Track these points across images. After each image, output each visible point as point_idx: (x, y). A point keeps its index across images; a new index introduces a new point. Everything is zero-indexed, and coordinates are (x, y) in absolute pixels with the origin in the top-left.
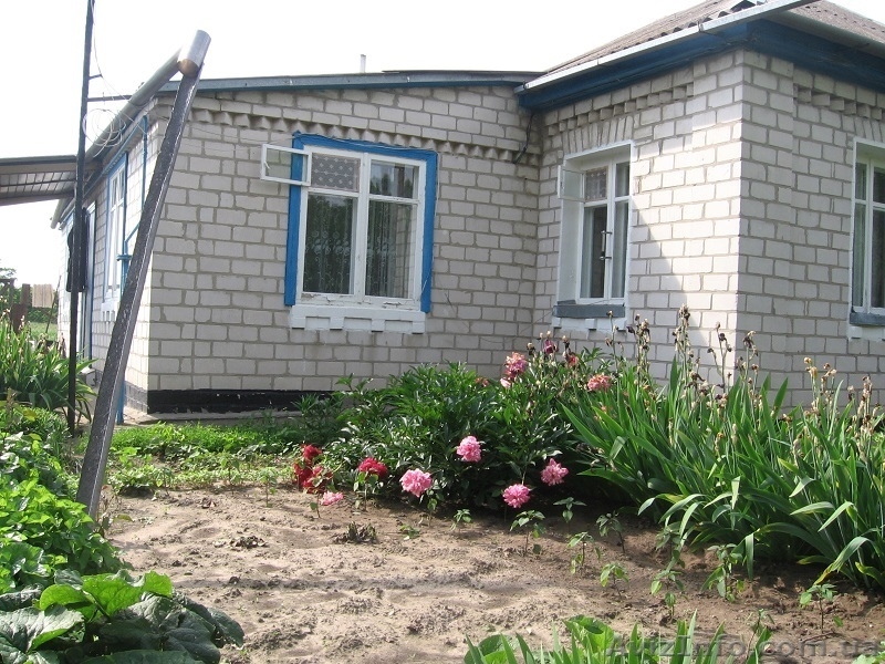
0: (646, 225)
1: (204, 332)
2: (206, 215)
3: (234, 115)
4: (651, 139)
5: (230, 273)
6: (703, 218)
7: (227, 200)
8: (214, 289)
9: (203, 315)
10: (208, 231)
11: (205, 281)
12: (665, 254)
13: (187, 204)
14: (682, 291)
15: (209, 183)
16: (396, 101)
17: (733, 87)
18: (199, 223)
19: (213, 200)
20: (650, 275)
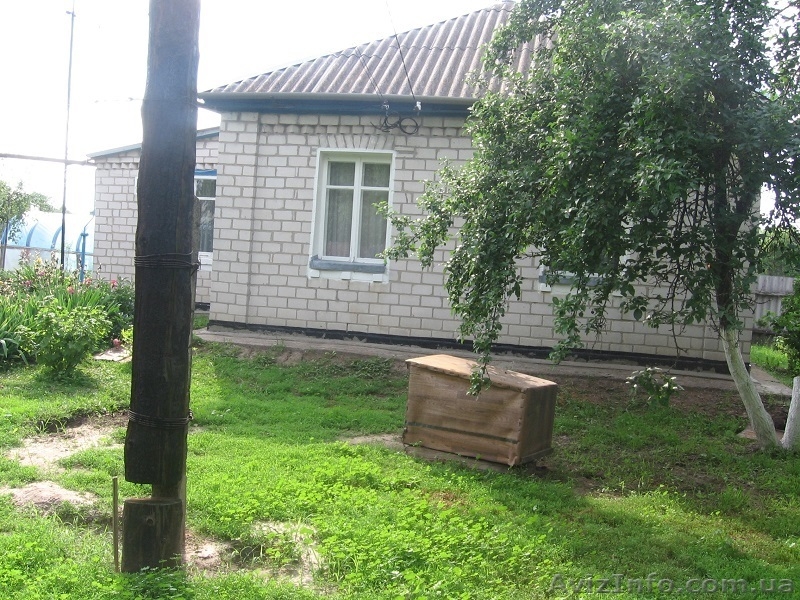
1: (115, 269)
2: (116, 213)
3: (128, 164)
5: (126, 241)
7: (125, 205)
8: (119, 248)
9: (114, 261)
10: (117, 221)
11: (115, 245)
13: (108, 208)
15: (117, 198)
16: (205, 145)
18: (113, 217)
19: (118, 206)
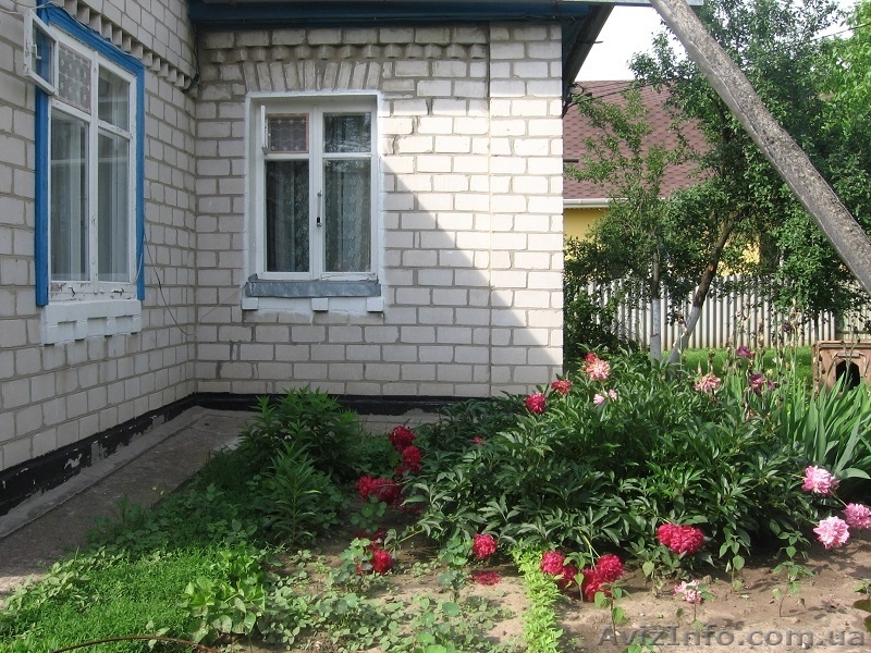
0: (409, 192)
4: (414, 96)
6: (511, 192)
12: (442, 225)
14: (474, 268)
17: (549, 61)
20: (420, 249)
